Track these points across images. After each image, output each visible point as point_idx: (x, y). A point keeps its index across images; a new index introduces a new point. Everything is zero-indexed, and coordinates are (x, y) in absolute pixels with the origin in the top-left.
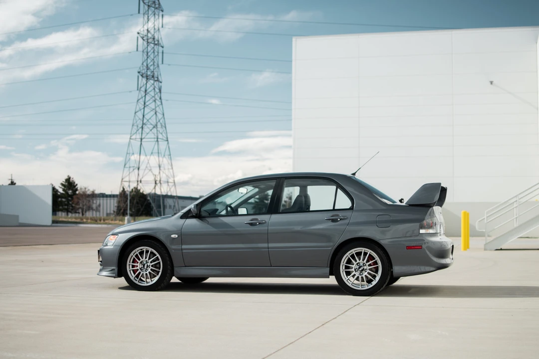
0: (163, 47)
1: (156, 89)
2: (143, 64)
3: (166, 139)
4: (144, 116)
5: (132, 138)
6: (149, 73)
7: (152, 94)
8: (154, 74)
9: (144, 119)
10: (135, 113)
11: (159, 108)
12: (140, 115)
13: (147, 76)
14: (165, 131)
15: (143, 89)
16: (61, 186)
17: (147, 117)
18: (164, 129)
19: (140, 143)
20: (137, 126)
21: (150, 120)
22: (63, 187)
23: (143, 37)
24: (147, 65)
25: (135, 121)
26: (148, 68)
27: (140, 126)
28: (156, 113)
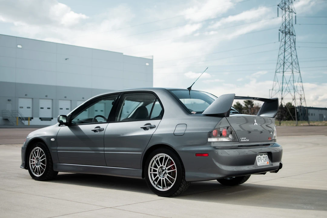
0: (295, 13)
1: (291, 40)
2: (282, 25)
3: (299, 72)
4: (284, 58)
5: (277, 71)
6: (287, 30)
7: (289, 43)
8: (290, 31)
9: (285, 59)
10: (279, 56)
11: (294, 52)
12: (282, 57)
13: (286, 32)
14: (298, 67)
15: (283, 40)
16: (244, 102)
17: (286, 58)
18: (297, 65)
19: (282, 75)
20: (280, 64)
21: (288, 60)
22: (245, 103)
23: (282, 8)
24: (285, 25)
25: (278, 61)
26: (286, 27)
27: (282, 63)
28: (291, 55)
